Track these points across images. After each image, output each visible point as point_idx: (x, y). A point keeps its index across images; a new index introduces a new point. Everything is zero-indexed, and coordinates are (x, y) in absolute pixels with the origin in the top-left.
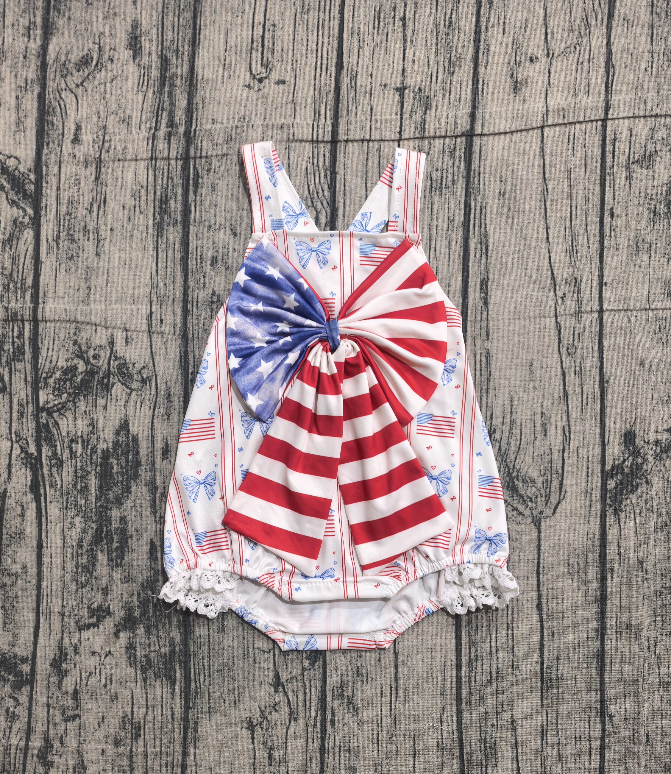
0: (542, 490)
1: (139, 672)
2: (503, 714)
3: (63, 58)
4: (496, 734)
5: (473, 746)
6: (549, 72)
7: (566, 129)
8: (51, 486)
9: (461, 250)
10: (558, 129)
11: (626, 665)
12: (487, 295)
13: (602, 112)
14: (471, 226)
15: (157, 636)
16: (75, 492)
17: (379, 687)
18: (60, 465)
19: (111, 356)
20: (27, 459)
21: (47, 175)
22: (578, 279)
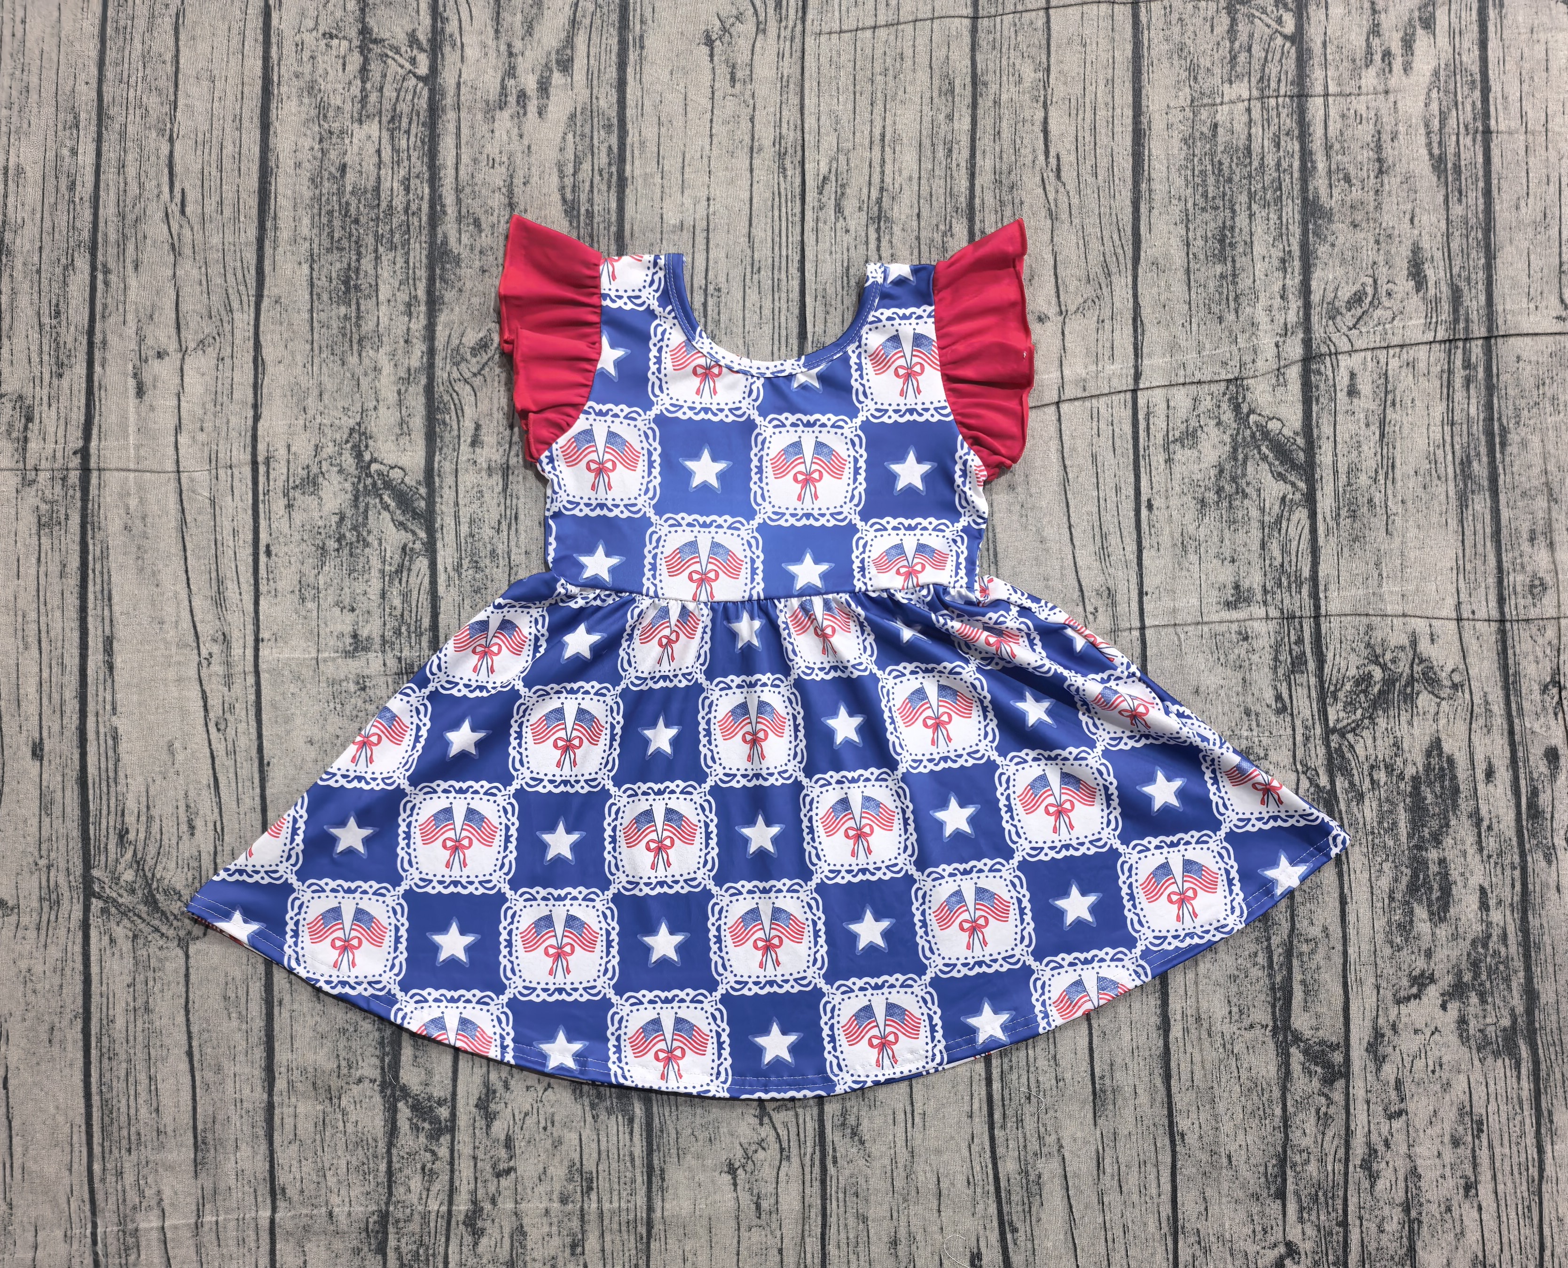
1: (587, 1108)
2: (1046, 1139)
3: (455, 342)
4: (1040, 1164)
5: (1011, 1181)
6: (1063, 333)
7: (1088, 404)
10: (1077, 403)
11: (1197, 1069)
13: (1131, 381)
17: (890, 1112)
21: (441, 487)
22: (1112, 588)
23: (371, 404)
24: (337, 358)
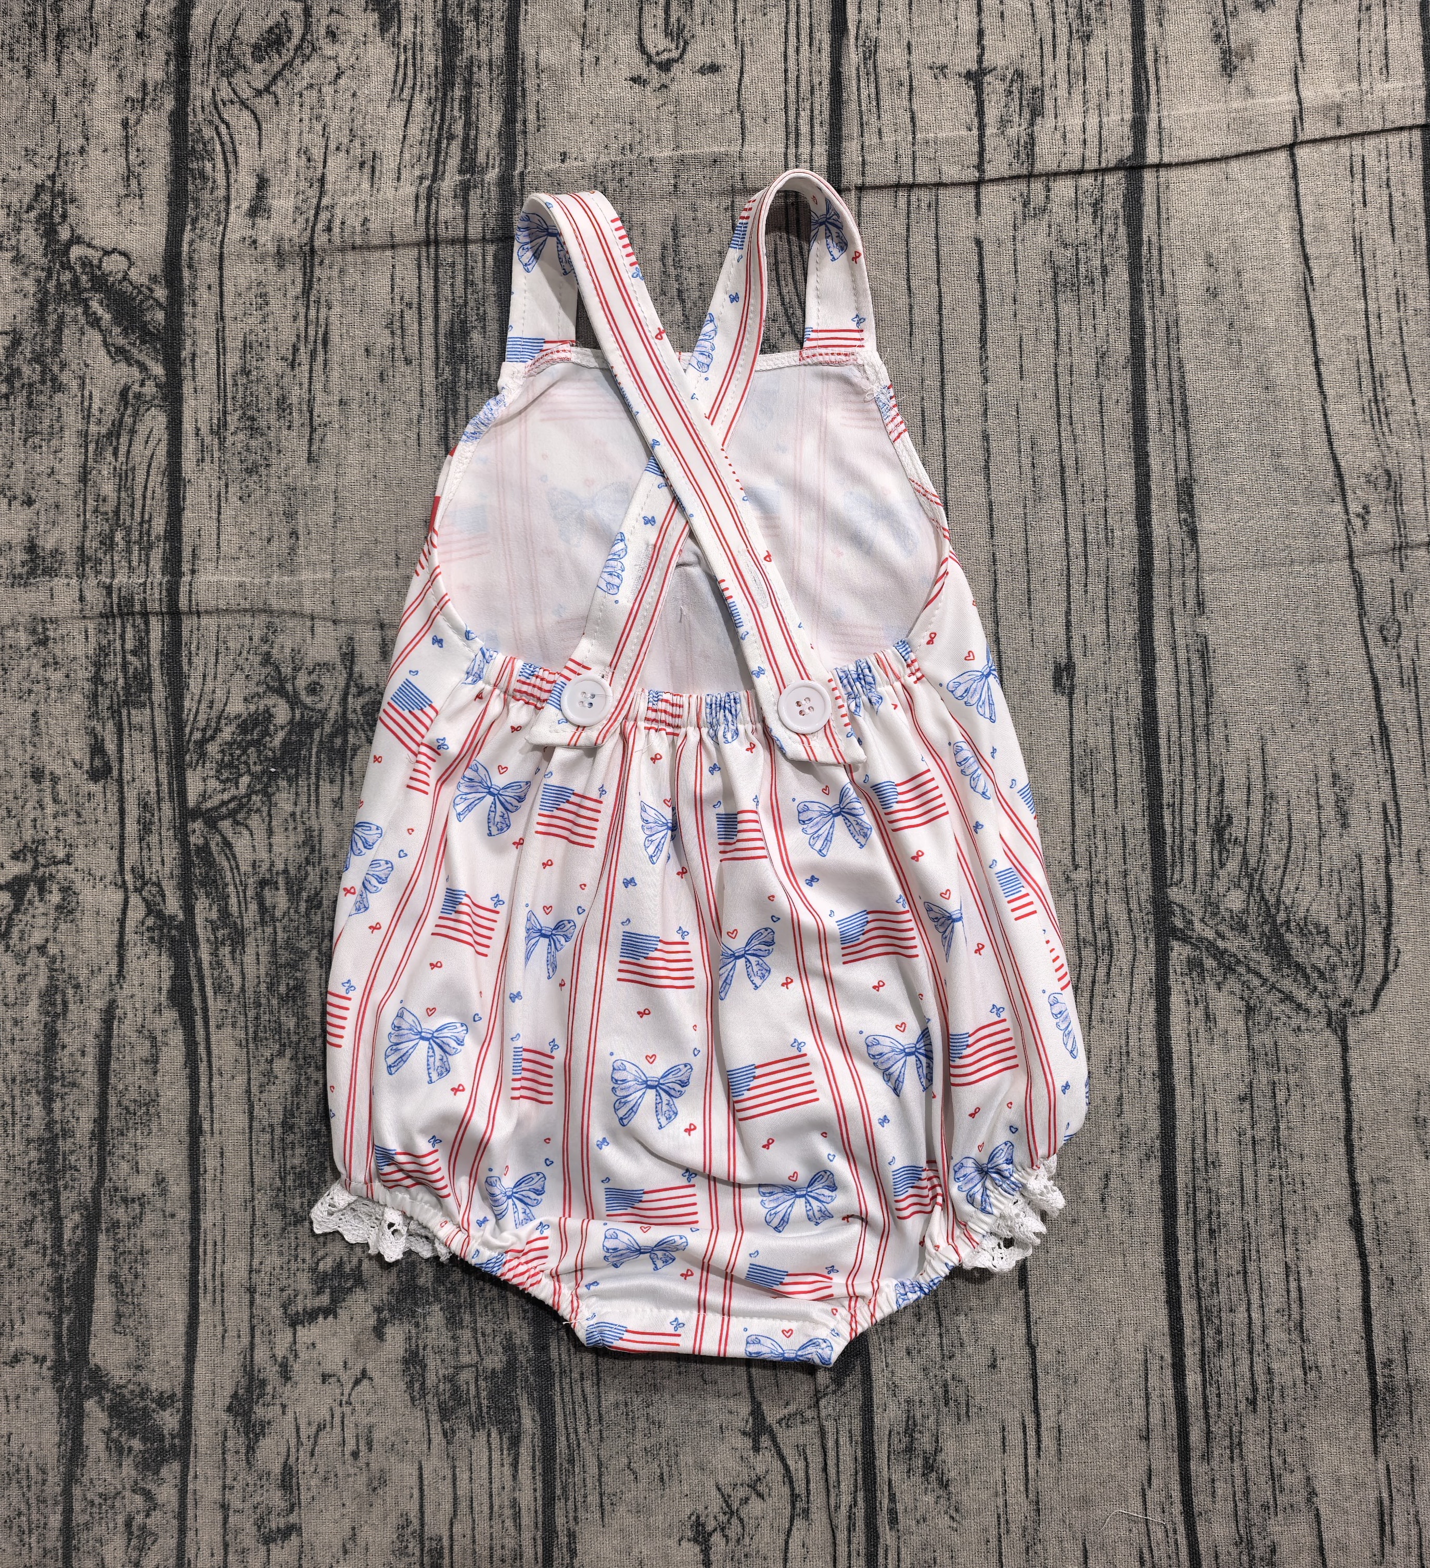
0: (1345, 952)
1: (434, 1418)
2: (1288, 1480)
3: (224, 34)
4: (1275, 1526)
5: (1223, 1557)
6: (1299, 28)
7: (1345, 149)
8: (218, 989)
9: (1128, 419)
10: (1327, 148)
12: (1193, 516)
14: (1148, 365)
15: (475, 1330)
16: (274, 1002)
17: (996, 1427)
18: (238, 938)
19: (347, 686)
20: (161, 929)
21: (193, 287)
22: (1395, 473)
23: (75, 144)
24: (18, 66)
